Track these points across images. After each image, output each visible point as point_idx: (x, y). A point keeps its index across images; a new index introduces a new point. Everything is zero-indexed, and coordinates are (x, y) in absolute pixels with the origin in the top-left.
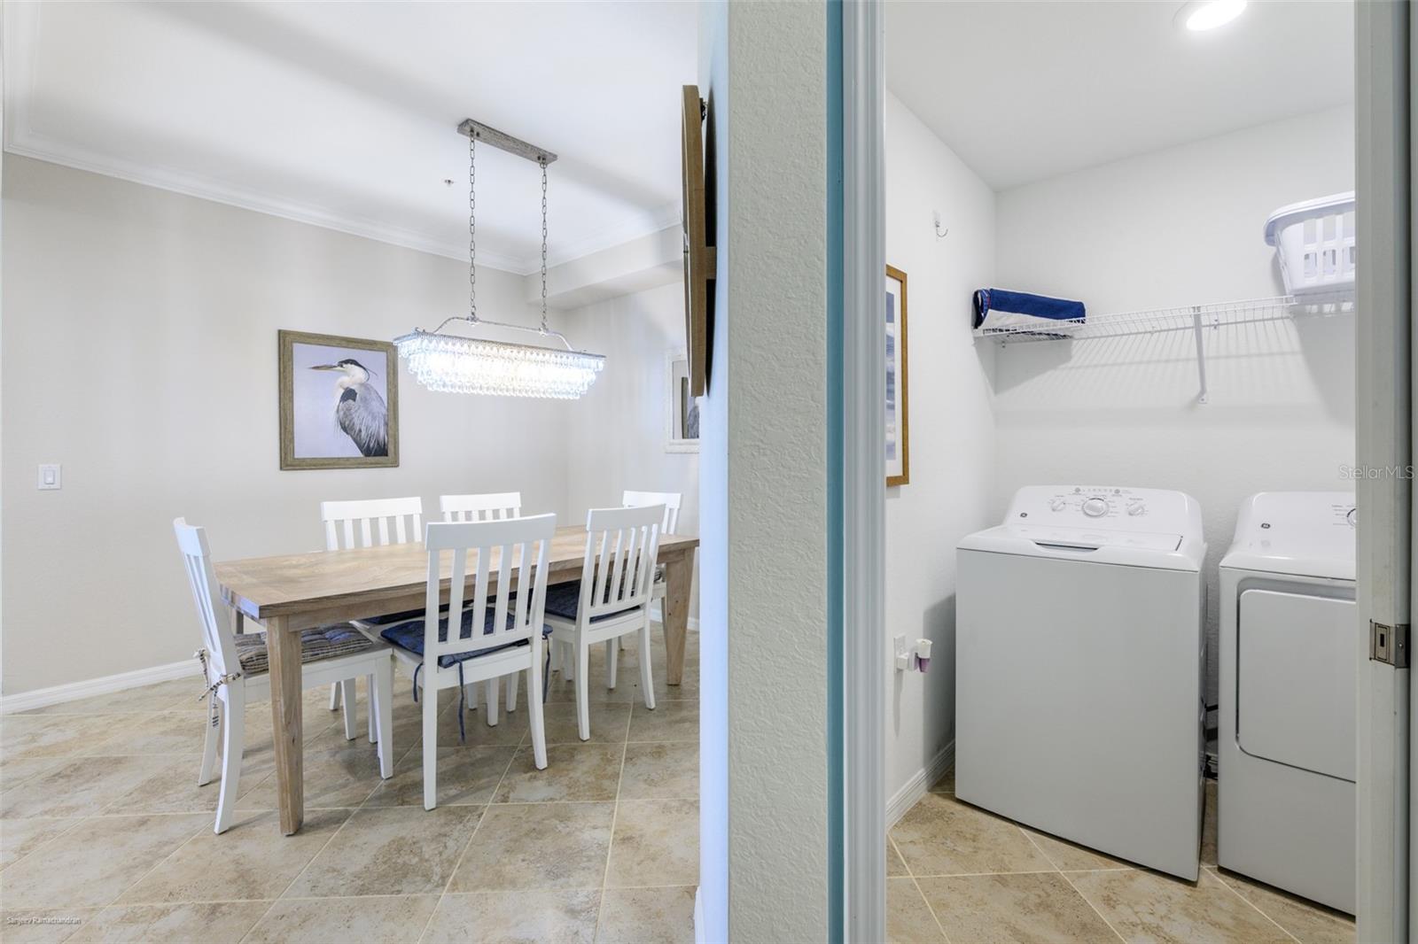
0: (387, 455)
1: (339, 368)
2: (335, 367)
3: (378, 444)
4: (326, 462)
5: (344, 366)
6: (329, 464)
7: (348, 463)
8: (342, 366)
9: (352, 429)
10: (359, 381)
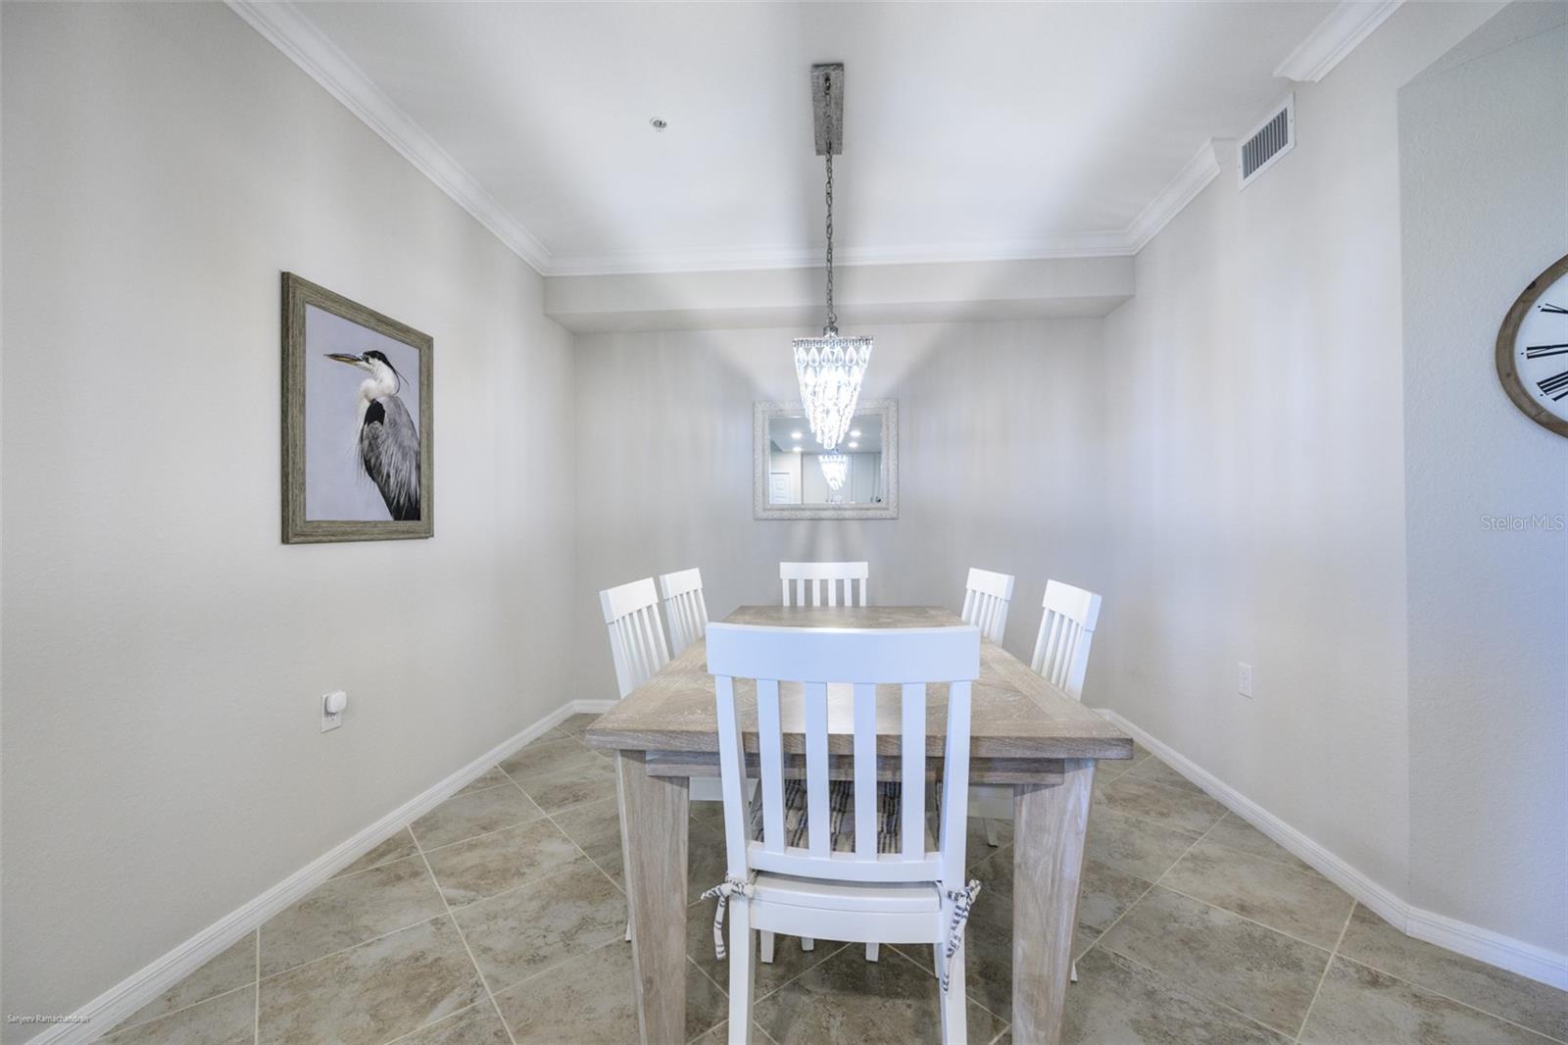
0: (419, 519)
1: (364, 363)
2: (360, 360)
3: (409, 499)
4: (349, 530)
5: (371, 360)
6: (352, 533)
7: (376, 530)
8: (367, 361)
9: (379, 472)
10: (387, 392)
